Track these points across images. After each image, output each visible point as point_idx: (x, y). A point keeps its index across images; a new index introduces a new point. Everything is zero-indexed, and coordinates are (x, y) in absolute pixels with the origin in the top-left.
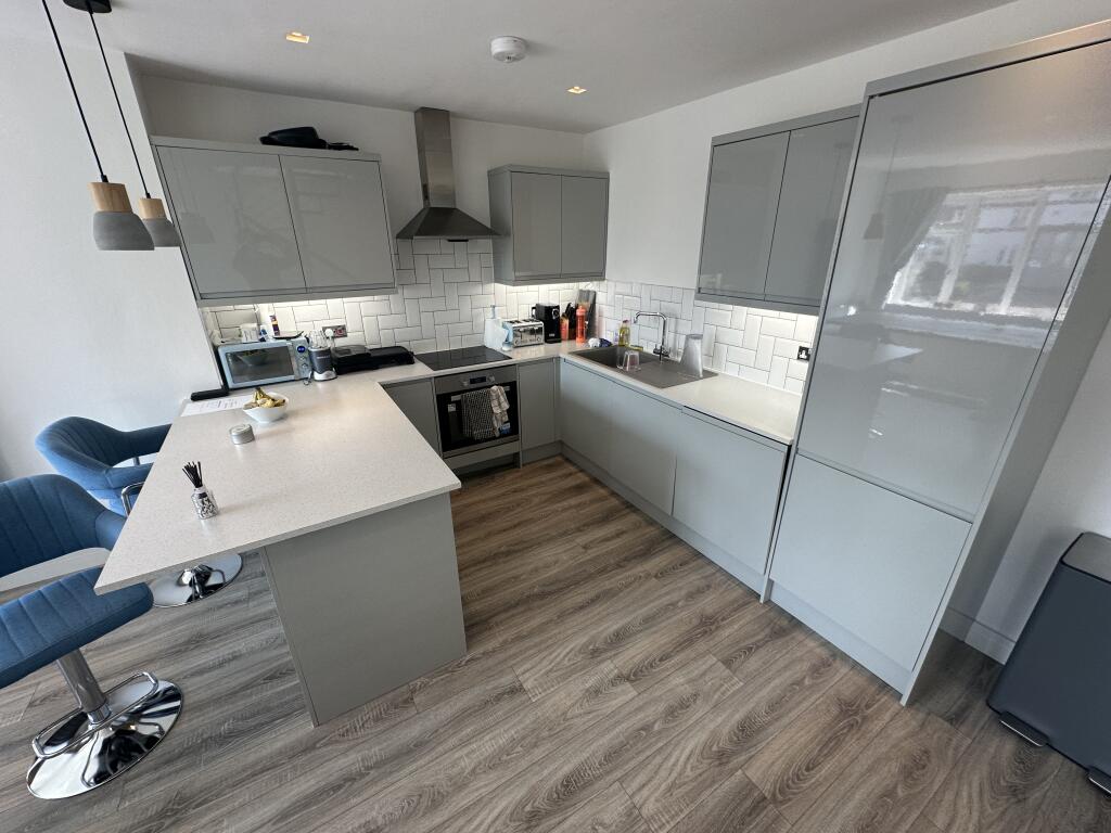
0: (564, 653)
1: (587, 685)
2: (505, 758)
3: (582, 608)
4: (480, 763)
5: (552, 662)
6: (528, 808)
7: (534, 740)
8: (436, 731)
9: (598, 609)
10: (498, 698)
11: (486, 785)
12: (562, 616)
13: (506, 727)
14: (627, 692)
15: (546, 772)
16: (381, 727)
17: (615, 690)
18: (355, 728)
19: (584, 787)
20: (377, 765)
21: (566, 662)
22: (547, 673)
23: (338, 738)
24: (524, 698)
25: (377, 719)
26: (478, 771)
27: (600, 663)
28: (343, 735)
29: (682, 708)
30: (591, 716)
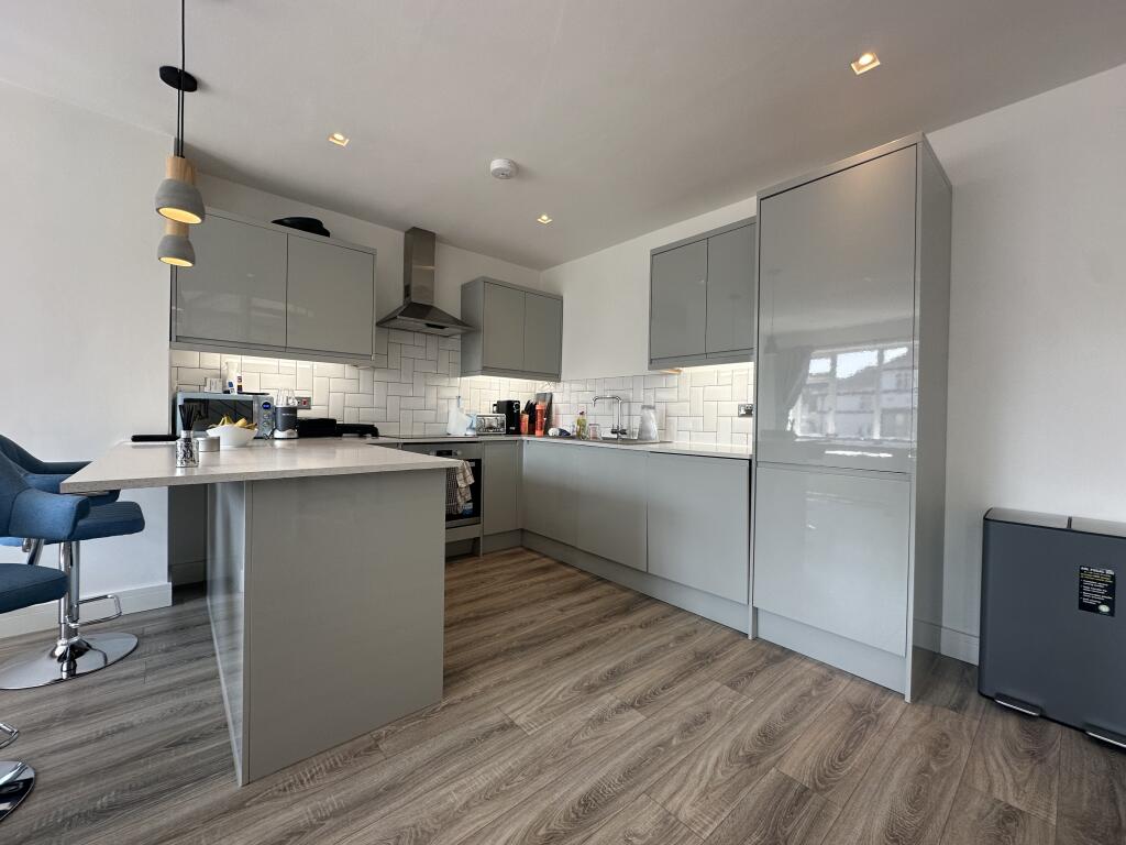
0: (556, 692)
1: (590, 716)
2: (504, 788)
3: (568, 655)
4: (473, 797)
5: (545, 699)
6: (542, 832)
7: (537, 768)
8: (412, 773)
9: (585, 655)
10: (487, 735)
11: (484, 817)
12: (548, 663)
13: (502, 759)
14: (634, 718)
15: (557, 795)
16: (337, 776)
17: (620, 716)
18: (302, 782)
19: (606, 803)
20: (334, 814)
21: (560, 698)
22: (541, 709)
23: (276, 793)
24: (518, 732)
25: (331, 770)
26: (472, 804)
27: (598, 696)
28: (285, 790)
29: (696, 724)
30: (599, 740)
